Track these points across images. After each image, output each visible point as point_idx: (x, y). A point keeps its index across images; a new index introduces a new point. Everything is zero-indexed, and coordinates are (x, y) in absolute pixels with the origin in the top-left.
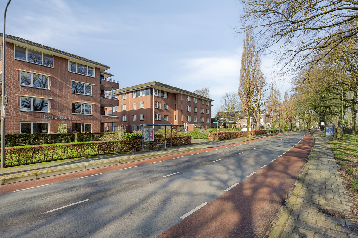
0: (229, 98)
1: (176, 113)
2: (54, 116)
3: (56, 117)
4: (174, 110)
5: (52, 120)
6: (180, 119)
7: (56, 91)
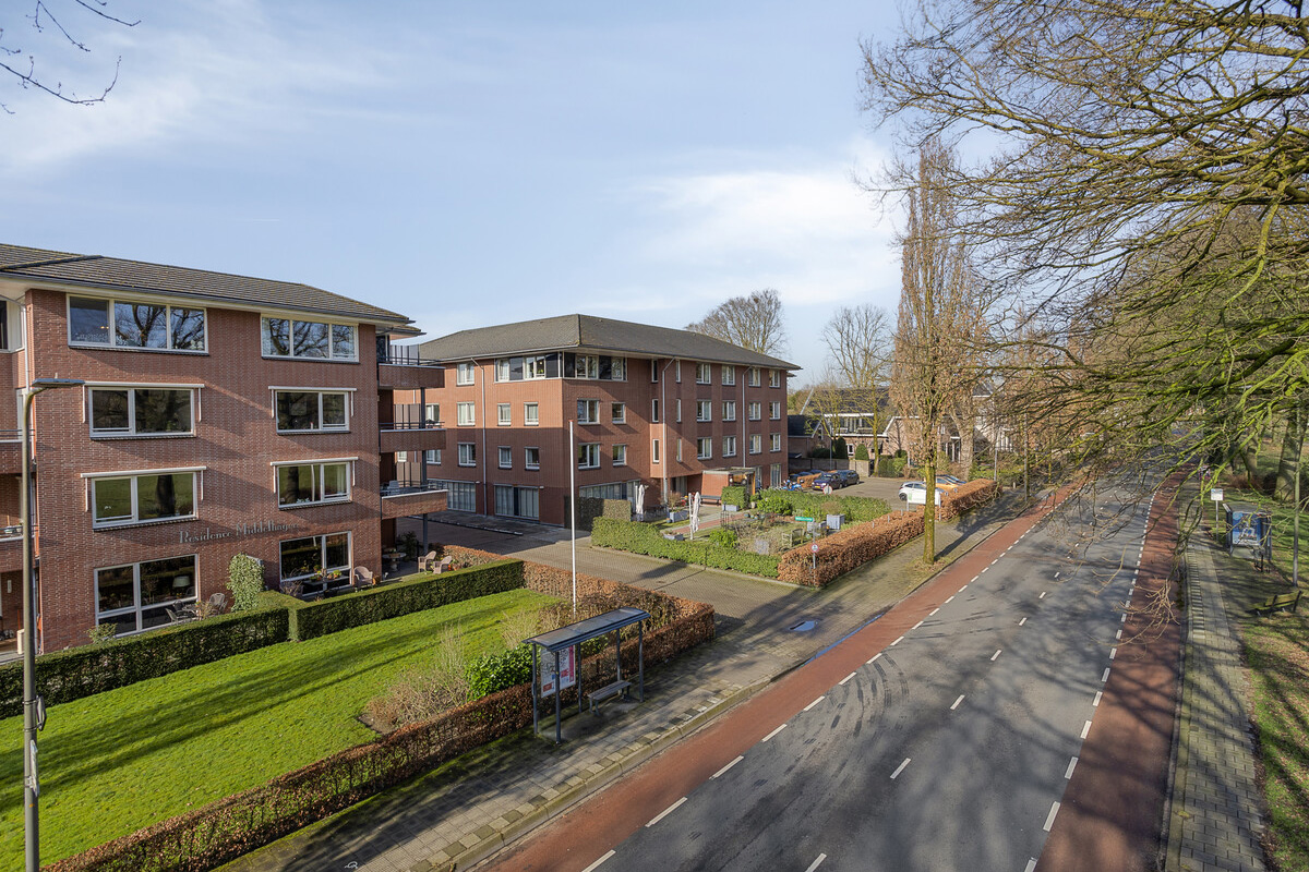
0: (856, 327)
1: (659, 432)
2: (214, 527)
3: (223, 529)
4: (650, 421)
5: (208, 543)
6: (671, 453)
7: (219, 435)
